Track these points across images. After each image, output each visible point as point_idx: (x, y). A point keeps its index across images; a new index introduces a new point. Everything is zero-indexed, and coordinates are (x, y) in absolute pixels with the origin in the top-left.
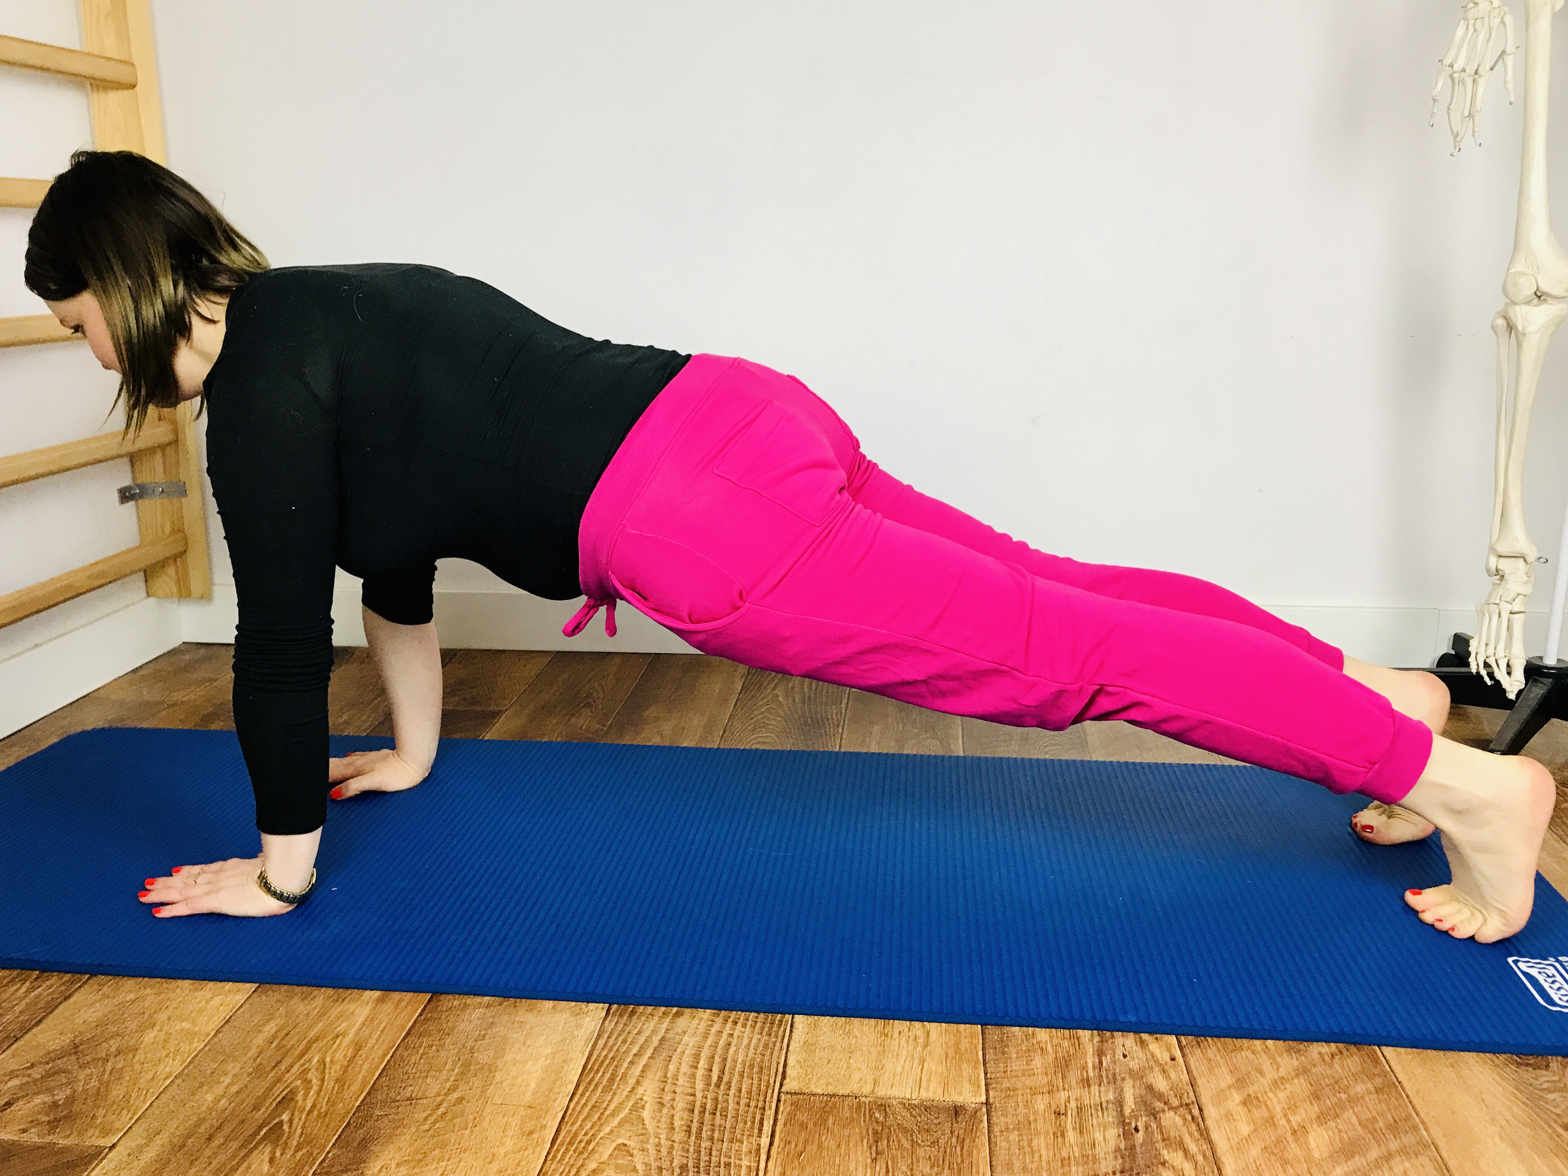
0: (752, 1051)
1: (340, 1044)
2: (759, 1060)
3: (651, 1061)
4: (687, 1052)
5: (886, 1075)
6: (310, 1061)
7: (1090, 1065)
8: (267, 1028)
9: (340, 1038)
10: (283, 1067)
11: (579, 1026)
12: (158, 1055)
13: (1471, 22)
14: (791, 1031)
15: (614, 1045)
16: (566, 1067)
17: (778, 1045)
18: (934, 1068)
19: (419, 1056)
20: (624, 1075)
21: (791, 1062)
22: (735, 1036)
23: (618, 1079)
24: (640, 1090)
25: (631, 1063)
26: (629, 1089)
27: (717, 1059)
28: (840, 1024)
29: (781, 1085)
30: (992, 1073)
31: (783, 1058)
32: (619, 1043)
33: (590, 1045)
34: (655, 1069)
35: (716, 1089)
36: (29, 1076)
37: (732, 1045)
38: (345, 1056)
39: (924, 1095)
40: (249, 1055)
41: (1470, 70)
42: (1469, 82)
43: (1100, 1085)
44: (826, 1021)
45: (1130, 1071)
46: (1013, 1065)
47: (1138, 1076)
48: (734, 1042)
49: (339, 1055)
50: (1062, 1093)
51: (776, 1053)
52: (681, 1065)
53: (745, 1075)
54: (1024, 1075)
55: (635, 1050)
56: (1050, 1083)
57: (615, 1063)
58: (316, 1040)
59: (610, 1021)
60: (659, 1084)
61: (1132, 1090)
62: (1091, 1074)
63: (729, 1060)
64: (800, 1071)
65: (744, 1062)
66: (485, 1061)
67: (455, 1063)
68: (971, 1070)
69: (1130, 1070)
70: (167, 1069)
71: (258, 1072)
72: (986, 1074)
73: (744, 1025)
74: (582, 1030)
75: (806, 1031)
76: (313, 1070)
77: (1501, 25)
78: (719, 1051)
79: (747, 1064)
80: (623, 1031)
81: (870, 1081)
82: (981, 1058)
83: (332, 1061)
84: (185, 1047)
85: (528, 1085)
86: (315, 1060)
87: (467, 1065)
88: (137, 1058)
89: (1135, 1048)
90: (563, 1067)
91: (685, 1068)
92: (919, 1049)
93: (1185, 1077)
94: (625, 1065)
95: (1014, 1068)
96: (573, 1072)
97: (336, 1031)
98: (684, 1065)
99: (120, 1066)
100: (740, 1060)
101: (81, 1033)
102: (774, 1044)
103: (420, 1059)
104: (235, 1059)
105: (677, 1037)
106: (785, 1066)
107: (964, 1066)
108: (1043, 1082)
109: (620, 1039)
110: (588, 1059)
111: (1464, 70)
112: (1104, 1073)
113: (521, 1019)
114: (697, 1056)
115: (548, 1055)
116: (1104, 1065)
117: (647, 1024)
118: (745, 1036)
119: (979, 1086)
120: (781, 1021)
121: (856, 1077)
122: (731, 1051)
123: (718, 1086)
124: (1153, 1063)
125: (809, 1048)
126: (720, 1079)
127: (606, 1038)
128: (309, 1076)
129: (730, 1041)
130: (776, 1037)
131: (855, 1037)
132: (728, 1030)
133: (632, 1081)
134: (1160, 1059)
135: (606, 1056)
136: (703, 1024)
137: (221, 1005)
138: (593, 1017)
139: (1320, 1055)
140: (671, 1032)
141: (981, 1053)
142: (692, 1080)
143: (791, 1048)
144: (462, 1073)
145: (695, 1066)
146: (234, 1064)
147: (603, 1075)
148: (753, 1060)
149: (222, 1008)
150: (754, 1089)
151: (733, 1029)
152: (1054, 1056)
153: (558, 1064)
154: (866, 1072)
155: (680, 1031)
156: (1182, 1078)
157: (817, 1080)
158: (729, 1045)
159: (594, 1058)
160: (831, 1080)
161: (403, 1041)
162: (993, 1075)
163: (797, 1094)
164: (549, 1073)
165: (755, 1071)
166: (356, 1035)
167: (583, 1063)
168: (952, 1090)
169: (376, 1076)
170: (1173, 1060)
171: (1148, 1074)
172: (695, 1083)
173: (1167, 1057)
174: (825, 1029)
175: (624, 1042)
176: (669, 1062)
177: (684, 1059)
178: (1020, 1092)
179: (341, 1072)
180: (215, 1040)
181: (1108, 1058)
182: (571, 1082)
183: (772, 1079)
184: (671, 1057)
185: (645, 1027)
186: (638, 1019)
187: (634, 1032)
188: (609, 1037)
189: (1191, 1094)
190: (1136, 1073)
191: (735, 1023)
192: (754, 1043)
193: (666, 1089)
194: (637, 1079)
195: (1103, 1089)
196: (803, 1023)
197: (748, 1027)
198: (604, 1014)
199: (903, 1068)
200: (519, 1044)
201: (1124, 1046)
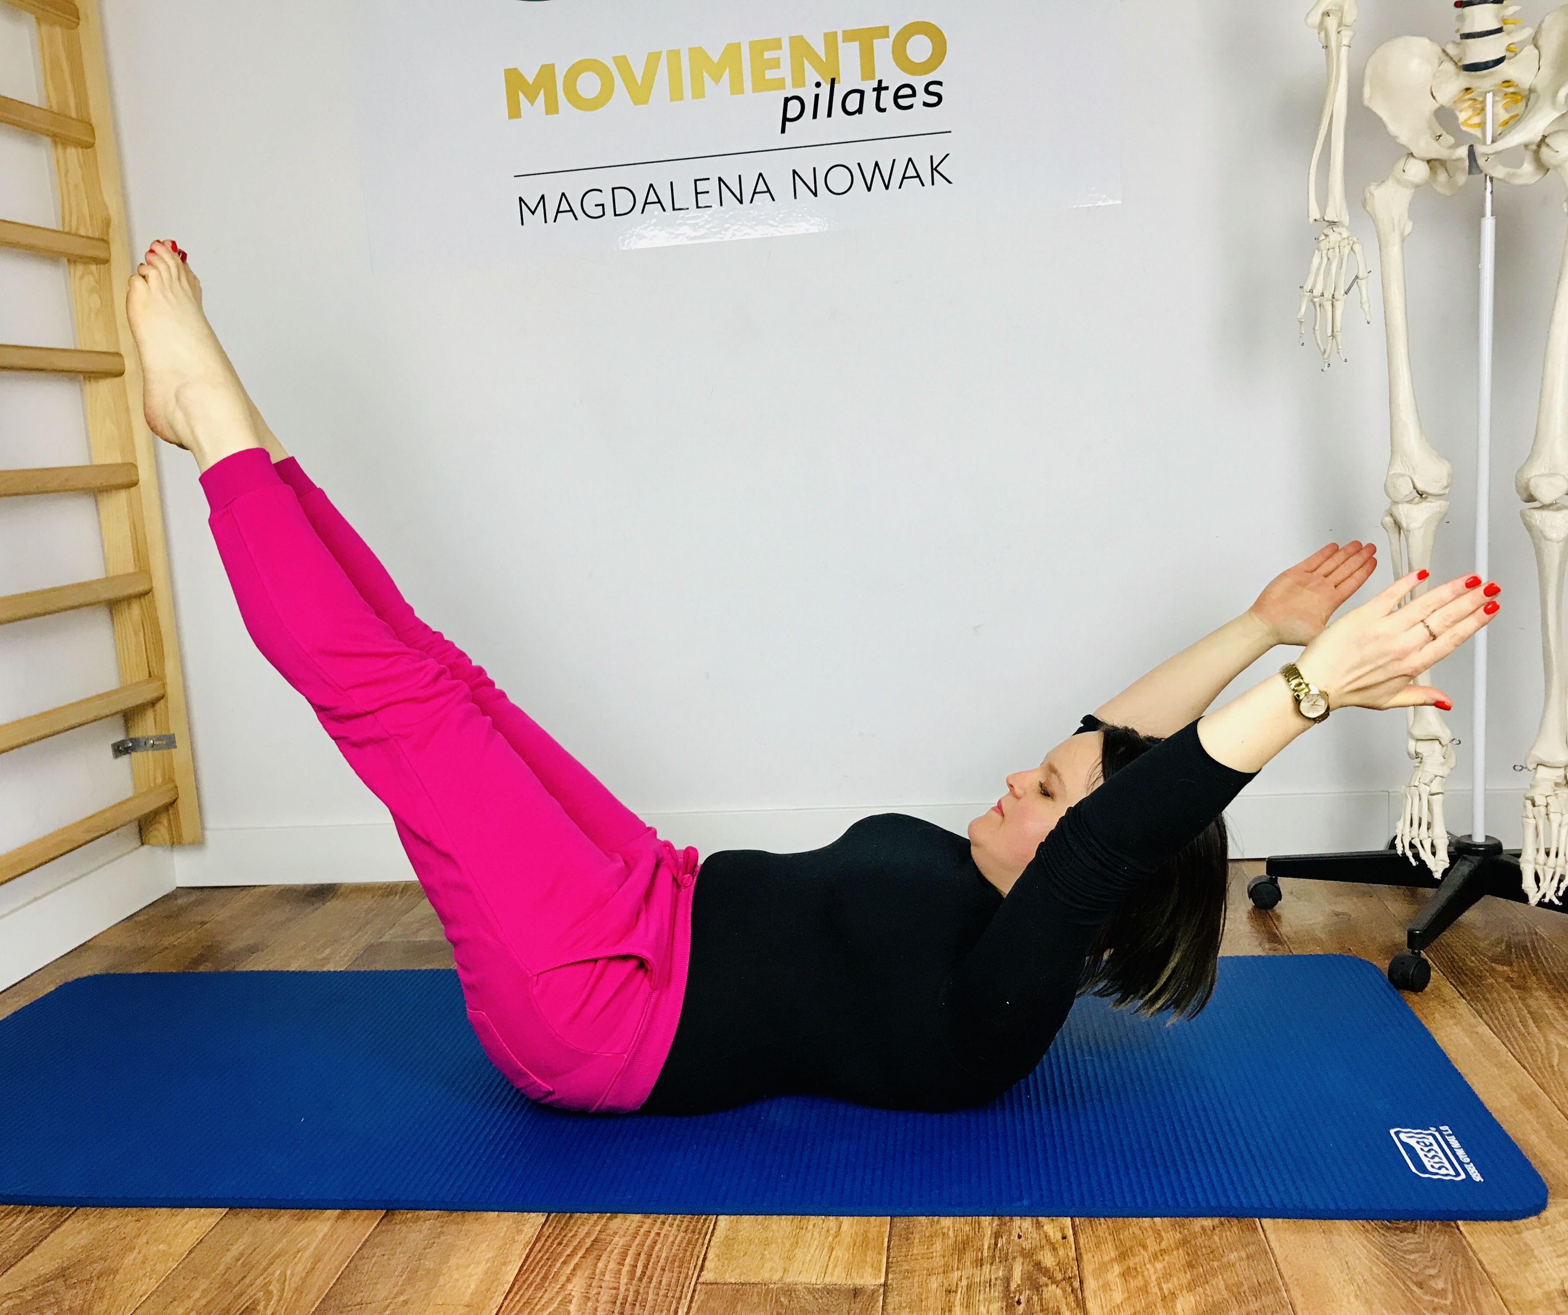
0: (676, 1247)
1: (300, 1258)
2: (681, 1255)
3: (583, 1260)
4: (616, 1251)
5: (796, 1263)
6: (273, 1274)
7: (986, 1247)
8: (236, 1247)
9: (300, 1253)
10: (247, 1281)
11: (518, 1232)
12: (136, 1275)
14: (714, 1229)
15: (550, 1247)
16: (504, 1269)
17: (700, 1241)
18: (841, 1255)
19: (372, 1265)
20: (556, 1274)
21: (710, 1255)
22: (662, 1234)
23: (551, 1276)
24: (570, 1286)
25: (564, 1263)
26: (559, 1286)
28: (758, 1221)
29: (699, 1277)
30: (893, 1258)
31: (704, 1252)
32: (555, 1246)
33: (528, 1248)
34: (585, 1267)
35: (638, 1282)
36: (20, 1297)
37: (658, 1243)
38: (305, 1268)
39: (828, 1279)
40: (218, 1271)
43: (992, 1264)
44: (746, 1219)
45: (1022, 1250)
46: (915, 1249)
47: (1026, 1254)
48: (661, 1238)
49: (300, 1267)
50: (956, 1272)
51: (698, 1247)
52: (608, 1263)
53: (669, 1269)
54: (922, 1258)
55: (568, 1252)
56: (946, 1264)
57: (550, 1263)
58: (279, 1256)
59: (548, 1227)
60: (587, 1280)
61: (1021, 1267)
62: (985, 1254)
63: (654, 1256)
64: (718, 1263)
65: (667, 1258)
66: (431, 1267)
67: (403, 1272)
68: (875, 1256)
69: (1022, 1248)
70: (144, 1287)
71: (227, 1285)
72: (888, 1258)
73: (671, 1225)
74: (523, 1234)
75: (728, 1227)
76: (275, 1281)
78: (646, 1248)
79: (670, 1259)
80: (557, 1234)
81: (780, 1269)
82: (886, 1244)
83: (292, 1275)
84: (160, 1267)
85: (469, 1286)
86: (278, 1272)
87: (414, 1270)
88: (118, 1277)
89: (1030, 1229)
90: (501, 1269)
91: (612, 1265)
92: (830, 1238)
93: (1072, 1254)
94: (558, 1265)
95: (915, 1251)
96: (511, 1272)
97: (298, 1246)
98: (612, 1262)
99: (103, 1285)
100: (664, 1255)
101: (68, 1258)
102: (697, 1240)
103: (372, 1268)
104: (204, 1276)
105: (609, 1238)
106: (705, 1257)
107: (870, 1253)
108: (940, 1263)
109: (556, 1242)
110: (526, 1260)
112: (997, 1253)
113: (468, 1228)
114: (624, 1255)
115: (489, 1258)
116: (999, 1246)
117: (582, 1228)
118: (671, 1234)
119: (880, 1271)
120: (705, 1220)
121: (768, 1266)
122: (657, 1248)
123: (640, 1280)
124: (1044, 1241)
125: (729, 1242)
126: (643, 1273)
127: (543, 1242)
128: (271, 1288)
129: (657, 1238)
130: (700, 1234)
131: (773, 1231)
132: (656, 1229)
133: (563, 1279)
134: (1052, 1237)
135: (542, 1257)
136: (634, 1225)
137: (195, 1228)
138: (533, 1224)
139: (1203, 1227)
140: (604, 1233)
141: (886, 1240)
142: (618, 1276)
143: (712, 1243)
144: (409, 1279)
145: (622, 1262)
146: (204, 1280)
147: (537, 1275)
148: (676, 1255)
149: (195, 1230)
150: (673, 1281)
151: (661, 1229)
152: (954, 1239)
153: (497, 1266)
154: (778, 1261)
155: (612, 1233)
156: (1070, 1254)
157: (732, 1271)
158: (655, 1242)
159: (530, 1259)
160: (745, 1270)
161: (357, 1252)
162: (895, 1259)
163: (712, 1284)
164: (489, 1275)
165: (677, 1264)
166: (315, 1249)
167: (520, 1265)
168: (854, 1275)
169: (331, 1285)
170: (1064, 1238)
171: (1038, 1252)
172: (620, 1278)
173: (1059, 1236)
174: (745, 1225)
175: (560, 1244)
176: (599, 1260)
177: (612, 1257)
178: (917, 1273)
179: (300, 1283)
180: (187, 1260)
181: (1004, 1239)
182: (507, 1282)
183: (690, 1273)
184: (601, 1256)
185: (580, 1230)
186: (575, 1223)
187: (570, 1235)
188: (546, 1240)
189: (1075, 1268)
190: (1027, 1251)
191: (663, 1223)
192: (679, 1238)
193: (593, 1285)
194: (568, 1277)
195: (994, 1267)
196: (726, 1220)
197: (675, 1226)
198: (543, 1220)
199: (813, 1256)
200: (463, 1251)
201: (1020, 1228)
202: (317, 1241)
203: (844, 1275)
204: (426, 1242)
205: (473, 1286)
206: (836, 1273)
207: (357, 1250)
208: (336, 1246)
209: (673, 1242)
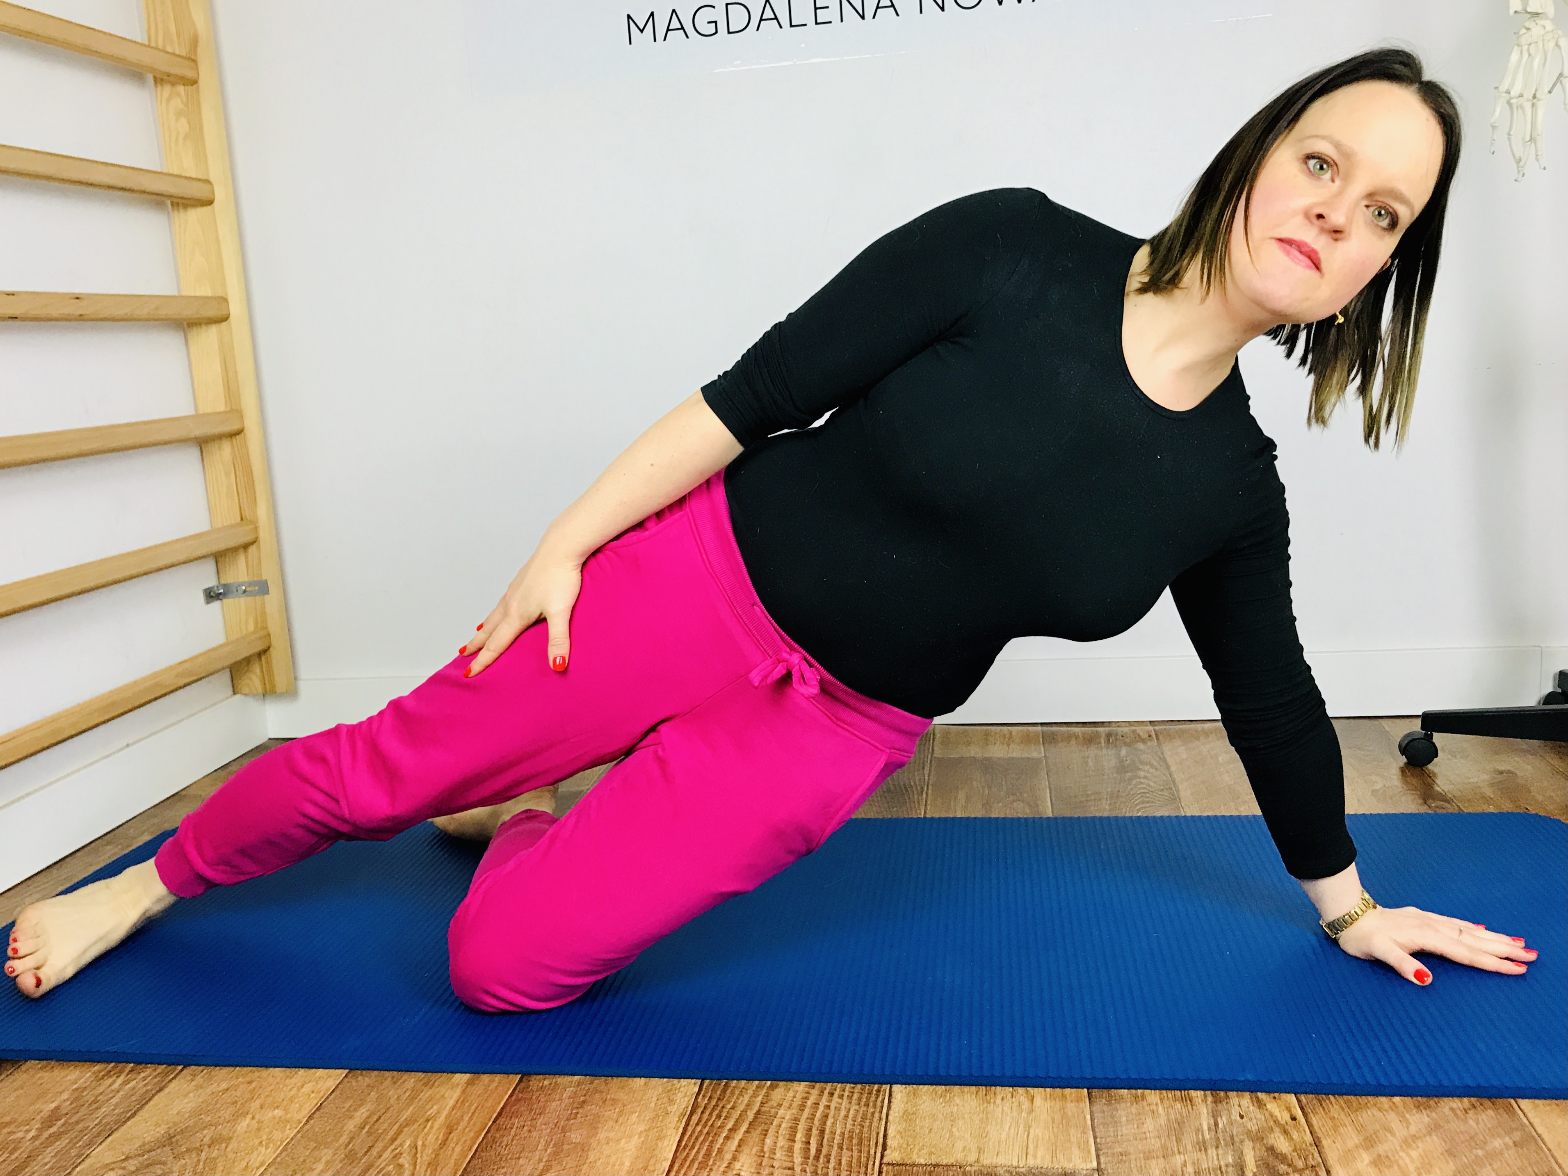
0: (850, 1121)
1: (431, 1127)
2: (858, 1131)
3: (747, 1135)
4: (784, 1125)
5: (991, 1143)
6: (401, 1145)
7: (1205, 1127)
8: (358, 1114)
9: (430, 1122)
10: (374, 1152)
11: (671, 1101)
12: (251, 1144)
13: (1525, 48)
14: (890, 1102)
15: (708, 1120)
16: (660, 1145)
17: (877, 1115)
18: (1040, 1135)
19: (511, 1137)
20: (720, 1151)
21: (891, 1132)
22: (832, 1108)
23: (714, 1155)
24: (737, 1165)
25: (727, 1138)
26: (725, 1165)
27: (815, 1132)
28: (940, 1092)
29: (882, 1157)
30: (1101, 1138)
31: (883, 1129)
32: (714, 1118)
33: (684, 1120)
34: (751, 1144)
35: (815, 1162)
36: (124, 1168)
37: (830, 1117)
38: (437, 1139)
39: (1031, 1162)
40: (341, 1141)
41: (1529, 95)
42: (1528, 106)
43: (1217, 1147)
44: (925, 1089)
45: (1249, 1133)
46: (1124, 1129)
47: (1258, 1138)
48: (832, 1112)
49: (431, 1138)
50: (1178, 1157)
51: (875, 1124)
52: (777, 1139)
53: (845, 1147)
54: (1136, 1139)
55: (730, 1125)
56: (1164, 1147)
57: (710, 1138)
58: (407, 1125)
59: (704, 1096)
60: (756, 1158)
61: (1252, 1153)
62: (1207, 1136)
63: (827, 1131)
64: (901, 1141)
65: (843, 1134)
66: (578, 1141)
67: (547, 1144)
68: (1079, 1135)
69: (1248, 1130)
70: (260, 1159)
71: (350, 1158)
72: (1095, 1138)
73: (841, 1097)
74: (676, 1106)
75: (905, 1099)
76: (405, 1155)
77: (1556, 48)
78: (816, 1122)
79: (846, 1136)
80: (717, 1105)
81: (974, 1149)
82: (1089, 1122)
83: (424, 1145)
84: (277, 1135)
85: (623, 1164)
86: (408, 1143)
87: (559, 1145)
88: (230, 1147)
89: (1251, 1108)
90: (657, 1144)
91: (782, 1142)
92: (1024, 1114)
93: (1308, 1138)
94: (721, 1140)
95: (1125, 1131)
96: (668, 1149)
97: (429, 1113)
98: (780, 1138)
99: (215, 1154)
100: (838, 1132)
101: (175, 1124)
102: (873, 1114)
103: (512, 1141)
104: (327, 1145)
105: (773, 1110)
106: (885, 1136)
107: (1072, 1131)
108: (1156, 1146)
109: (715, 1114)
110: (683, 1134)
111: (1521, 96)
112: (1220, 1135)
113: (613, 1096)
114: (794, 1130)
115: (641, 1132)
116: (1220, 1126)
117: (741, 1098)
118: (843, 1107)
119: (1089, 1152)
120: (878, 1091)
121: (959, 1145)
122: (829, 1123)
123: (817, 1158)
124: (1272, 1123)
125: (908, 1116)
126: (819, 1151)
127: (699, 1114)
128: (401, 1161)
129: (827, 1111)
130: (875, 1106)
131: (958, 1105)
132: (824, 1102)
133: (728, 1156)
134: (1280, 1119)
135: (701, 1131)
136: (799, 1096)
137: (313, 1092)
138: (686, 1094)
139: (1452, 1109)
140: (766, 1105)
141: (1088, 1117)
142: (790, 1154)
143: (890, 1118)
144: (556, 1154)
145: (791, 1138)
146: (326, 1150)
147: (698, 1152)
148: (852, 1132)
149: (313, 1095)
150: (854, 1161)
151: (830, 1101)
152: (1166, 1118)
153: (651, 1141)
154: (969, 1140)
155: (775, 1105)
156: (1305, 1138)
157: (920, 1150)
158: (826, 1116)
159: (688, 1133)
160: (933, 1150)
161: (494, 1122)
162: (1104, 1140)
163: (898, 1165)
164: (643, 1150)
165: (855, 1141)
166: (447, 1117)
167: (677, 1139)
168: (1060, 1156)
169: (468, 1159)
170: (1294, 1119)
171: (1268, 1134)
172: (792, 1156)
173: (1287, 1117)
174: (924, 1098)
175: (719, 1116)
176: (766, 1135)
177: (780, 1132)
178: (1133, 1157)
179: (433, 1156)
180: (307, 1127)
181: (1224, 1118)
182: (665, 1159)
183: (872, 1152)
184: (767, 1131)
185: (740, 1101)
186: (733, 1093)
187: (729, 1106)
188: (702, 1113)
189: (1316, 1155)
190: (1255, 1132)
191: (831, 1094)
192: (852, 1112)
193: (764, 1164)
194: (733, 1154)
195: (1220, 1151)
196: (902, 1092)
197: (845, 1098)
198: (696, 1089)
199: (1008, 1134)
200: (611, 1123)
201: (1240, 1106)
202: (448, 1108)
203: (1048, 1157)
204: (569, 1112)
205: (627, 1164)
206: (1039, 1155)
207: (492, 1120)
208: (470, 1115)
209: (846, 1117)
